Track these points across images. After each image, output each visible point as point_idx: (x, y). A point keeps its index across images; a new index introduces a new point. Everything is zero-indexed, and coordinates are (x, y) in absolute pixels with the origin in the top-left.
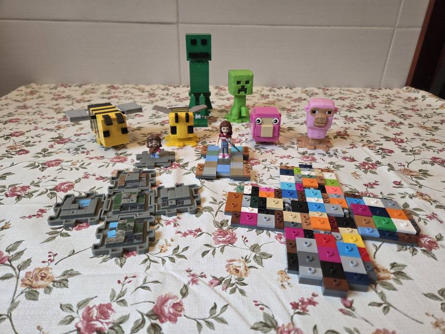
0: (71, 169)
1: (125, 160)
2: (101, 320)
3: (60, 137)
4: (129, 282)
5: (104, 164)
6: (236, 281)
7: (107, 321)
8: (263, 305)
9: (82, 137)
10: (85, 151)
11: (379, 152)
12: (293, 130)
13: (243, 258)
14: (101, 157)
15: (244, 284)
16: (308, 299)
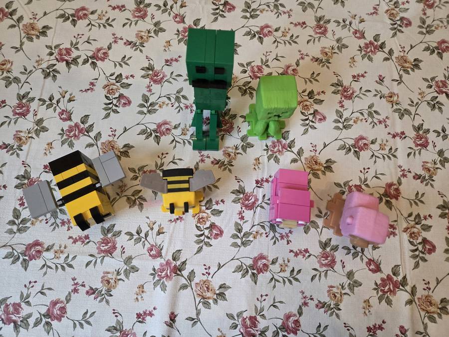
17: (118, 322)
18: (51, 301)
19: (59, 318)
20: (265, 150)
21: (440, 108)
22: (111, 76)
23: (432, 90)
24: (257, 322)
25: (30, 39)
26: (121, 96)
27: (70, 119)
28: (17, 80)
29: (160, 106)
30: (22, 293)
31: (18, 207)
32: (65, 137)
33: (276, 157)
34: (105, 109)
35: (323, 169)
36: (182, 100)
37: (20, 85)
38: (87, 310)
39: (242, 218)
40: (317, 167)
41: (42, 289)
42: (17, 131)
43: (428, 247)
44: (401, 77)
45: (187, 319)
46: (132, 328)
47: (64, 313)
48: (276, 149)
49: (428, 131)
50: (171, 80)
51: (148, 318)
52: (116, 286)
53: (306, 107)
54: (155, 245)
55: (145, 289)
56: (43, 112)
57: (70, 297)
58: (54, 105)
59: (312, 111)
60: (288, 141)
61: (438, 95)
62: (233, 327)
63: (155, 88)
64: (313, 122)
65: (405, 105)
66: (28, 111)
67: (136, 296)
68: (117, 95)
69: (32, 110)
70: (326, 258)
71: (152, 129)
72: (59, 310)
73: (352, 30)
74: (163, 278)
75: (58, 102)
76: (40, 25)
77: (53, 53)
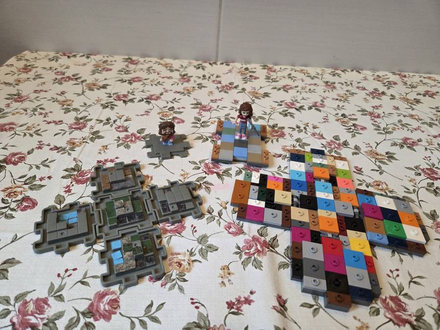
0: (25, 135)
1: (85, 126)
2: (36, 315)
3: (19, 95)
4: (69, 276)
5: (60, 131)
6: (177, 276)
7: (42, 316)
8: (199, 303)
9: (42, 95)
10: (43, 112)
11: (351, 129)
12: (269, 97)
13: (188, 251)
14: (59, 121)
15: (185, 280)
16: (245, 298)
17: (200, 315)
18: (96, 294)
19: (107, 317)
24: (403, 304)
38: (152, 301)
41: (84, 278)
45: (302, 305)
46: (223, 323)
47: (116, 308)
51: (245, 307)
52: (190, 269)
54: (233, 222)
55: (232, 270)
62: (374, 313)
67: (221, 280)
72: (108, 304)
74: (254, 254)
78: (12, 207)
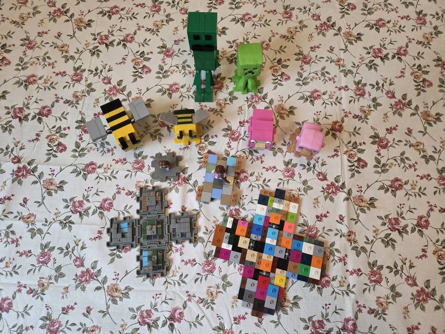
20: (246, 101)
21: (375, 68)
22: (136, 53)
23: (370, 55)
25: (80, 29)
26: (144, 67)
27: (109, 83)
28: (72, 58)
29: (171, 73)
30: (84, 194)
31: (78, 141)
32: (107, 95)
33: (254, 105)
34: (134, 76)
35: (287, 113)
36: (187, 68)
37: (75, 61)
39: (230, 147)
40: (283, 112)
42: (75, 92)
43: (362, 164)
44: (346, 47)
48: (254, 100)
49: (365, 85)
50: (179, 54)
53: (276, 71)
56: (92, 79)
57: (115, 196)
58: (99, 74)
59: (280, 73)
60: (263, 95)
61: (374, 59)
63: (168, 60)
64: (280, 81)
65: (349, 67)
66: (81, 78)
68: (141, 66)
69: (84, 77)
70: (288, 171)
71: (166, 88)
73: (311, 15)
75: (101, 71)
76: (86, 19)
77: (96, 39)
78: (54, 150)
